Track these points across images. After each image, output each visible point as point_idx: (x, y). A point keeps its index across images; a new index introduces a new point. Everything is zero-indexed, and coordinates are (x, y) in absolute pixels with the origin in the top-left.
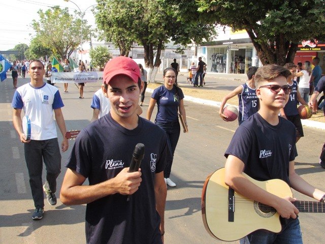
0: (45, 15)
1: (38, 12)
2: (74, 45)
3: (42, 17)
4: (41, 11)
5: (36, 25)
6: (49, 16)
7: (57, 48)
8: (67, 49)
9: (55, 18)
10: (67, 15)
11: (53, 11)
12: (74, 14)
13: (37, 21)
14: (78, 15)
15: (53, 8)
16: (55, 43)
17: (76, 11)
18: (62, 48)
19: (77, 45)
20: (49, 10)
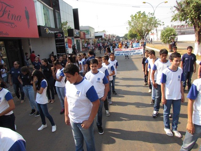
0: (134, 18)
1: (131, 16)
2: (148, 31)
3: (133, 18)
4: (132, 15)
5: (130, 23)
6: (136, 18)
7: (140, 33)
8: (145, 33)
9: (139, 18)
10: (145, 16)
11: (138, 14)
12: (148, 15)
13: (130, 21)
14: (150, 15)
15: (137, 13)
16: (138, 31)
17: (149, 13)
18: (142, 33)
19: (150, 30)
20: (136, 15)
